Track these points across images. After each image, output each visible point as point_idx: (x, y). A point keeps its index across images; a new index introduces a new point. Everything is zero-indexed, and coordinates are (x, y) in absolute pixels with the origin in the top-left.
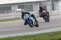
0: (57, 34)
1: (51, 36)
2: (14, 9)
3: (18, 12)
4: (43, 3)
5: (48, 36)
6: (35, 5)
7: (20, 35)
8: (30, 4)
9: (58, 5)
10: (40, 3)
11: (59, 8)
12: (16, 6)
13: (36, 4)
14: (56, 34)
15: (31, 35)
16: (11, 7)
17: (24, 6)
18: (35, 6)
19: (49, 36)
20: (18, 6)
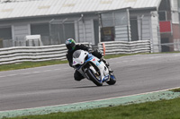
0: (144, 109)
1: (127, 115)
2: (19, 36)
3: (30, 44)
4: (103, 16)
5: (118, 115)
6: (81, 23)
7: (37, 113)
8: (66, 19)
9: (149, 24)
10: (96, 18)
11: (150, 33)
12: (26, 25)
13: (83, 21)
14: (141, 109)
15: (68, 113)
16: (10, 29)
17: (47, 25)
18: (80, 27)
19: (120, 117)
20: (32, 27)
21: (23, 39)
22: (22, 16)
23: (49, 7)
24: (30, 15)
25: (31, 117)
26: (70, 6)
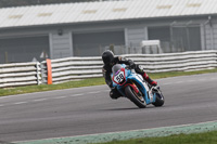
3: (147, 51)
6: (208, 27)
8: (191, 22)
13: (211, 24)
15: (192, 135)
16: (123, 33)
17: (168, 28)
18: (207, 32)
20: (150, 30)
21: (139, 45)
22: (137, 17)
23: (170, 7)
24: (147, 16)
25: (148, 139)
26: (195, 5)
